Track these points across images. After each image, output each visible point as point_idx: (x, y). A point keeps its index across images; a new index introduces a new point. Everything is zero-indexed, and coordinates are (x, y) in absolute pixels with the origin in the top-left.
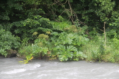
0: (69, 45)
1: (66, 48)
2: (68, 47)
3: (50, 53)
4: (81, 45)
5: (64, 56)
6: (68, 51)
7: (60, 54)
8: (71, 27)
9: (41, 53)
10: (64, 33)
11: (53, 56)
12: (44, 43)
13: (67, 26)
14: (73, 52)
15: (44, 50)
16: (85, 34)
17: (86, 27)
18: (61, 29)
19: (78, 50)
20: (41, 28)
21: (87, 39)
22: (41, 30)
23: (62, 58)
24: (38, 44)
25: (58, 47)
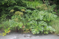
0: (40, 21)
1: (38, 23)
2: (39, 22)
3: (24, 27)
4: (50, 21)
5: (36, 30)
6: (40, 25)
7: (32, 28)
8: (42, 5)
9: (17, 27)
10: (36, 10)
11: (27, 29)
12: (19, 19)
13: (38, 5)
14: (44, 26)
15: (19, 24)
16: (54, 11)
17: (55, 6)
18: (34, 8)
19: (48, 25)
20: (17, 6)
21: (55, 16)
22: (17, 8)
23: (34, 32)
24: (15, 20)
25: (31, 22)
